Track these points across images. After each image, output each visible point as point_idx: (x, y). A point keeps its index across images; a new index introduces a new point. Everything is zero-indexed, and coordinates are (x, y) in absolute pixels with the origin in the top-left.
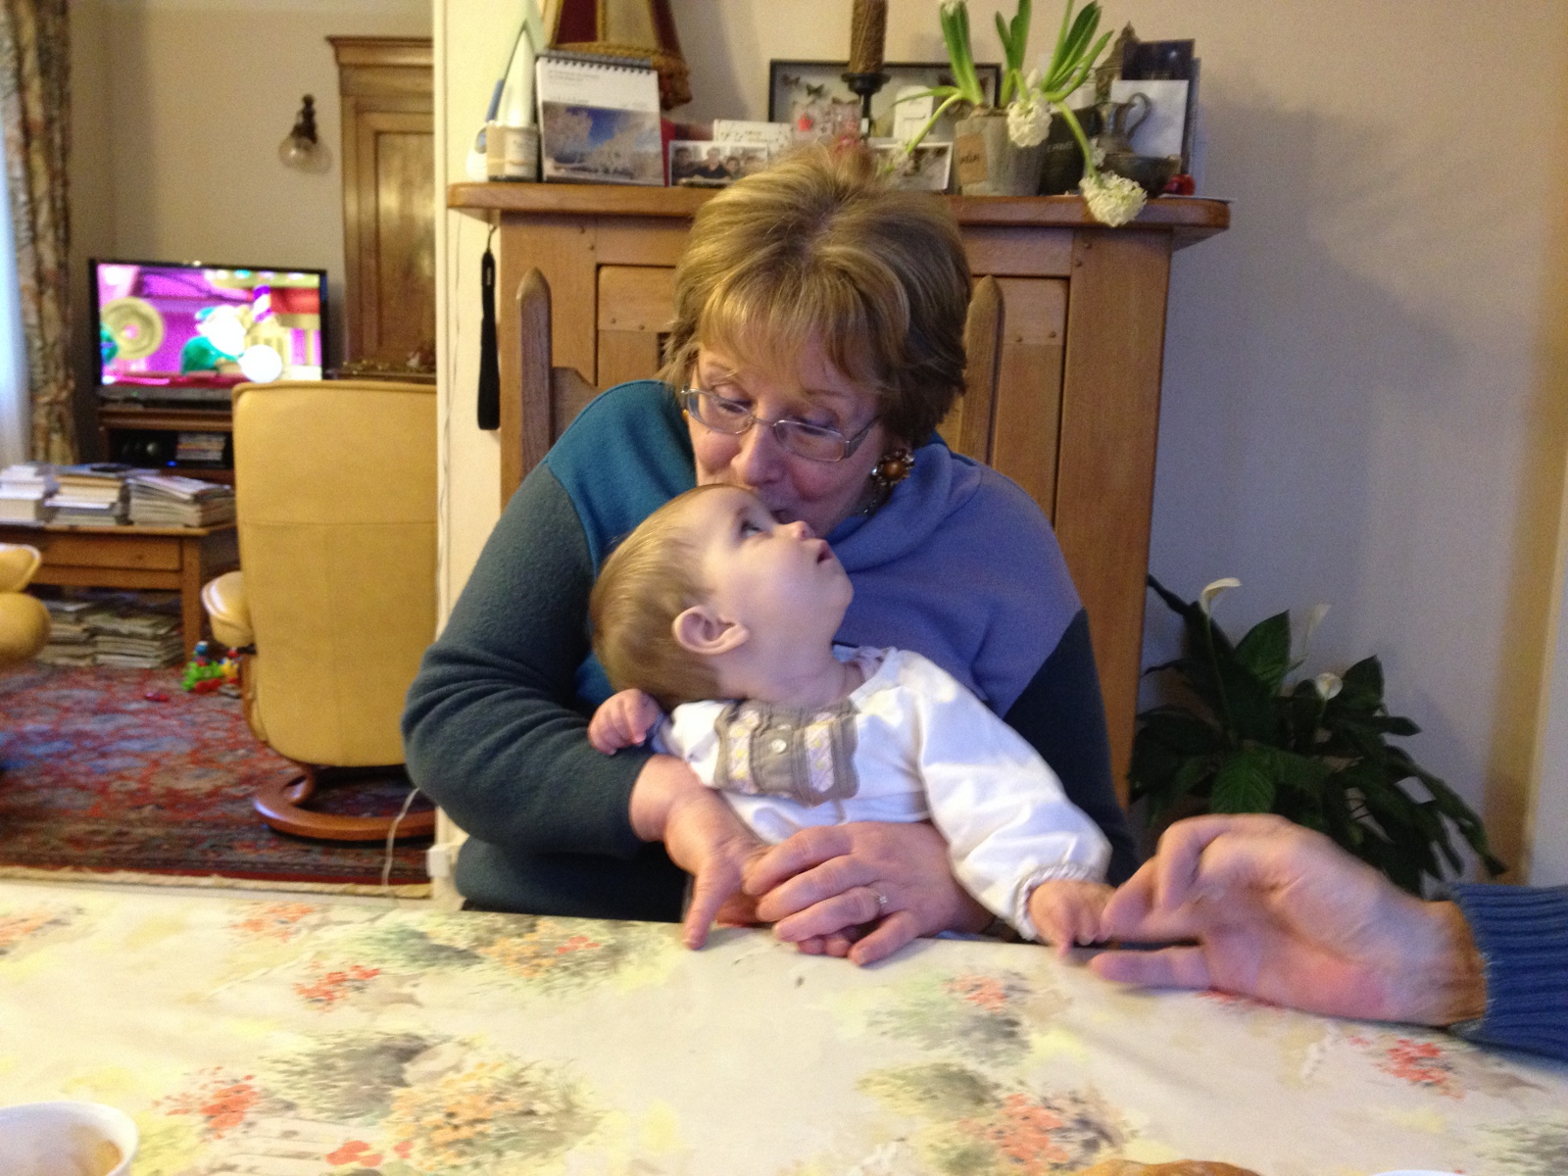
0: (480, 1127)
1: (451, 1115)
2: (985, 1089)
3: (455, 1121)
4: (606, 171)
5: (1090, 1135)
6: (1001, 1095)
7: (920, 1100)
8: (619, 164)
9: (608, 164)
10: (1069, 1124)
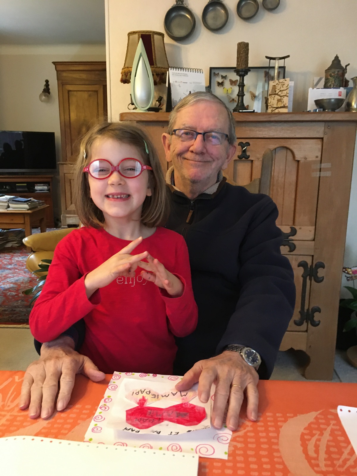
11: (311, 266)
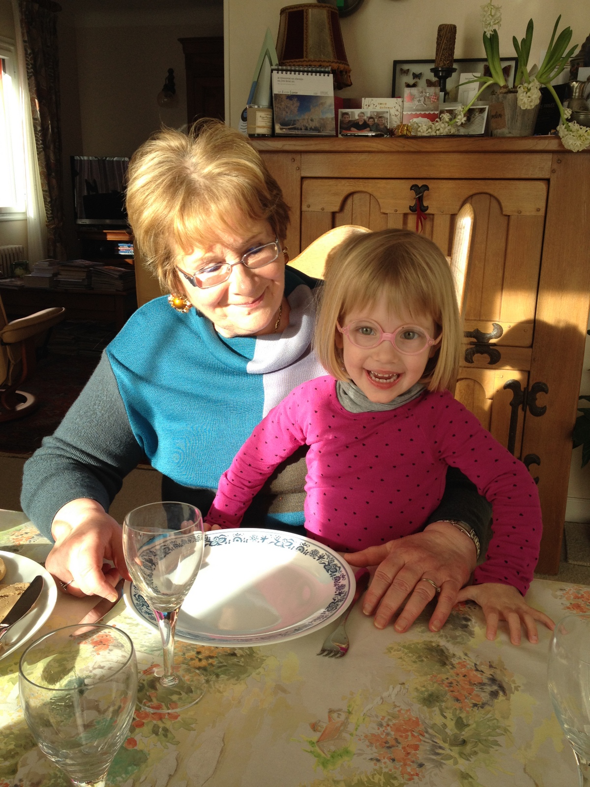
0: (210, 661)
1: (198, 653)
2: (447, 658)
3: (200, 656)
4: (306, 129)
5: (495, 688)
6: (455, 661)
7: (415, 662)
8: (312, 125)
9: (307, 125)
10: (486, 681)
11: (526, 389)
